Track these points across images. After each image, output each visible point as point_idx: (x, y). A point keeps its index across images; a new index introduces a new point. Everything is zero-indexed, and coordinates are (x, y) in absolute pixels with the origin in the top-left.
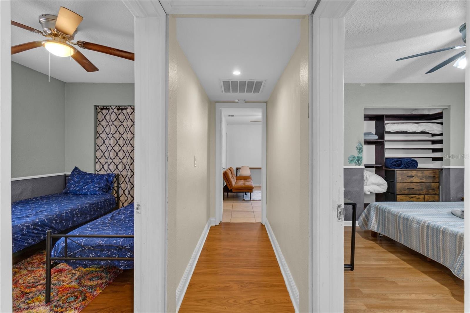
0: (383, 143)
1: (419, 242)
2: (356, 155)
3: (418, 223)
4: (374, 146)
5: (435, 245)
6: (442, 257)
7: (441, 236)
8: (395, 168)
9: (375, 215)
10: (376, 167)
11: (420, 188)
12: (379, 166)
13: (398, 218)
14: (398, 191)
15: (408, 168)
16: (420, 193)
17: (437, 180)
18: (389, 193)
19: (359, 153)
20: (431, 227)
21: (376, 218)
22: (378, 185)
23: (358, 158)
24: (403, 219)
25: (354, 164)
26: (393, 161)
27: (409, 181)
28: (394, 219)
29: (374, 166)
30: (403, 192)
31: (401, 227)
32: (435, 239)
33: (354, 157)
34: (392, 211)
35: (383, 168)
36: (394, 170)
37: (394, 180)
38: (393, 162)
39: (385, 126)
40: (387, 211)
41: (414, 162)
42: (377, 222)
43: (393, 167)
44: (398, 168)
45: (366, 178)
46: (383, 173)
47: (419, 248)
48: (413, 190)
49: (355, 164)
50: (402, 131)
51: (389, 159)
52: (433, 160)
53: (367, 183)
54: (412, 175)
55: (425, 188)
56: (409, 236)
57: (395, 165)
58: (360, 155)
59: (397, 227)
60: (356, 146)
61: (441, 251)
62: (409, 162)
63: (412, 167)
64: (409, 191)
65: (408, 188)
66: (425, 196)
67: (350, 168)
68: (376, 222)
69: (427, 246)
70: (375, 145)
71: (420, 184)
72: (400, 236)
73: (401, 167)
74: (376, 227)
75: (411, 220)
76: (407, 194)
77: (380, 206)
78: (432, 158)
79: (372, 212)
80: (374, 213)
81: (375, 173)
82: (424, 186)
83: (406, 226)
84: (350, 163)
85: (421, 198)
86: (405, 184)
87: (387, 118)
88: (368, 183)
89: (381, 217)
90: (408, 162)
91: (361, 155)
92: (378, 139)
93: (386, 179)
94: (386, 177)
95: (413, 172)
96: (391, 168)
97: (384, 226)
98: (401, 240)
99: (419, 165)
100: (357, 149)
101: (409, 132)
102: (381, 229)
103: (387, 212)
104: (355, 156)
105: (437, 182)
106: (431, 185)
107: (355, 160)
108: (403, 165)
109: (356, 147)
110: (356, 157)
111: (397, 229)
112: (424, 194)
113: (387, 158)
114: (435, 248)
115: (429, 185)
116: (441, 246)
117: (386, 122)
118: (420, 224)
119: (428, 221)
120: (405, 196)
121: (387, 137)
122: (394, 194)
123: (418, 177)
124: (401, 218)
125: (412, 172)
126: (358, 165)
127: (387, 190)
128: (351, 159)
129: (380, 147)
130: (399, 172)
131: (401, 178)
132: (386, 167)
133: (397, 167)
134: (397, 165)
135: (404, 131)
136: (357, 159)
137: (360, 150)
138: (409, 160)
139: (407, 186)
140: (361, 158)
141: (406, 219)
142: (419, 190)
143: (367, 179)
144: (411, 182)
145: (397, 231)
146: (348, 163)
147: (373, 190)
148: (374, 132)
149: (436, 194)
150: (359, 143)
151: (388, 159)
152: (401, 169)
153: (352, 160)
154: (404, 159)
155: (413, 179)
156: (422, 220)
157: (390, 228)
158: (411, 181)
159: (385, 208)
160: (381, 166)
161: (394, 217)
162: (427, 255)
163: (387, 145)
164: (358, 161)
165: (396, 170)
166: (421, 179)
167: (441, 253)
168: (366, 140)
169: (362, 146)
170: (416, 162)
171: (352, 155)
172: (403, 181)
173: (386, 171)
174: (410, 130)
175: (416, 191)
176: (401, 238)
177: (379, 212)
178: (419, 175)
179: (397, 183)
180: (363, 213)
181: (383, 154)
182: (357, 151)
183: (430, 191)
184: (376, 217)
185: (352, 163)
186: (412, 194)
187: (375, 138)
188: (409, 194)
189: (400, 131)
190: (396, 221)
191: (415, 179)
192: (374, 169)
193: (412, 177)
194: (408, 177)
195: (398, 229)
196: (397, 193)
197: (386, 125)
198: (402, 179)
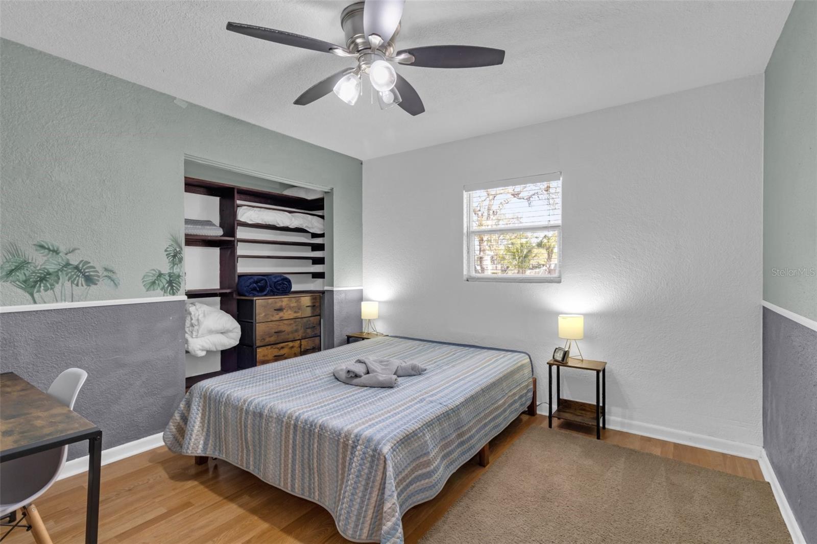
0: (234, 245)
1: (280, 463)
2: (165, 268)
3: (279, 420)
4: (216, 251)
5: (306, 466)
6: (316, 489)
7: (315, 446)
8: (255, 296)
9: (200, 415)
10: (221, 295)
11: (295, 328)
12: (226, 293)
13: (244, 414)
14: (259, 341)
15: (276, 294)
16: (294, 338)
17: (318, 311)
18: (245, 345)
19: (174, 264)
20: (300, 427)
21: (202, 422)
22: (222, 333)
23: (170, 276)
24: (254, 416)
25: (159, 291)
26: (252, 280)
27: (277, 317)
28: (236, 418)
29: (218, 292)
30: (267, 340)
31: (249, 435)
32: (306, 451)
33: (160, 275)
34: (234, 400)
35: (233, 296)
36: (252, 298)
37: (252, 319)
38: (251, 284)
39: (238, 211)
40: (224, 399)
41: (287, 282)
42: (205, 430)
43: (251, 293)
44: (260, 294)
45: (198, 320)
46: (234, 306)
47: (278, 478)
48: (283, 333)
49: (162, 293)
50: (268, 224)
51: (245, 277)
52: (313, 277)
53: (198, 332)
54: (282, 306)
55: (301, 327)
56: (263, 453)
57: (254, 289)
58: (176, 270)
59: (241, 435)
60: (165, 248)
61: (316, 475)
62: (277, 281)
63: (282, 291)
64: (278, 336)
65: (276, 331)
66: (301, 342)
67: (149, 303)
68: (203, 430)
69: (293, 470)
70: (219, 248)
71: (295, 322)
72: (248, 455)
73: (265, 293)
74: (202, 442)
75: (266, 416)
76: (274, 342)
77: (212, 391)
78: (311, 275)
79: (195, 408)
80: (198, 410)
81: (219, 306)
82: (300, 325)
83: (259, 430)
84: (148, 290)
85: (295, 346)
86: (271, 324)
87: (242, 196)
88: (200, 332)
89: (212, 418)
90: (275, 282)
91: (178, 270)
92: (223, 236)
93: (239, 319)
94: (238, 315)
95: (284, 301)
96: (247, 294)
97: (218, 436)
98: (249, 463)
99: (293, 286)
100: (167, 255)
101: (278, 226)
102: (213, 444)
103: (223, 403)
104: (162, 272)
105: (318, 314)
106: (310, 321)
107: (164, 282)
108: (268, 289)
109: (166, 251)
110: (164, 275)
111: (242, 439)
112: (300, 338)
113: (241, 276)
114: (306, 471)
115: (307, 321)
116: (315, 465)
117: (239, 202)
118: (283, 421)
119: (295, 412)
120: (272, 347)
121: (241, 233)
122: (252, 346)
123: (290, 308)
124: (250, 413)
125: (282, 301)
126: (170, 294)
127: (241, 340)
128: (151, 279)
129: (229, 252)
130: (260, 303)
131: (263, 315)
132: (240, 294)
133: (258, 291)
134: (258, 289)
135: (271, 224)
136: (168, 278)
137: (176, 257)
138: (279, 279)
139: (274, 327)
140: (179, 276)
141: (258, 414)
142: (292, 332)
143: (198, 323)
144: (281, 320)
145: (242, 443)
146: (145, 290)
147: (211, 346)
148: (216, 220)
149: (317, 335)
150: (173, 241)
151: (243, 278)
152: (265, 295)
153: (153, 283)
154: (270, 277)
155: (284, 314)
156: (286, 412)
157: (229, 440)
158: (281, 317)
159: (220, 393)
160: (229, 293)
161: (237, 414)
162: (292, 491)
163: (241, 250)
164: (170, 283)
165: (255, 298)
166: (295, 312)
167: (316, 479)
168: (191, 235)
169: (182, 249)
170: (289, 282)
171: (154, 270)
172: (268, 318)
173: (238, 300)
174: (280, 223)
175: (288, 334)
176: (249, 459)
177: (210, 404)
178: (292, 305)
179: (257, 324)
180: (176, 412)
181: (234, 267)
182: (167, 261)
183: (309, 331)
184: (202, 419)
185: (154, 290)
186: (282, 341)
187: (217, 232)
188: (278, 342)
189: (264, 223)
190: (241, 422)
191: (286, 313)
192: (218, 299)
193: (280, 310)
194: (275, 310)
195: (244, 439)
196: (257, 345)
197: (239, 208)
198: (265, 315)
